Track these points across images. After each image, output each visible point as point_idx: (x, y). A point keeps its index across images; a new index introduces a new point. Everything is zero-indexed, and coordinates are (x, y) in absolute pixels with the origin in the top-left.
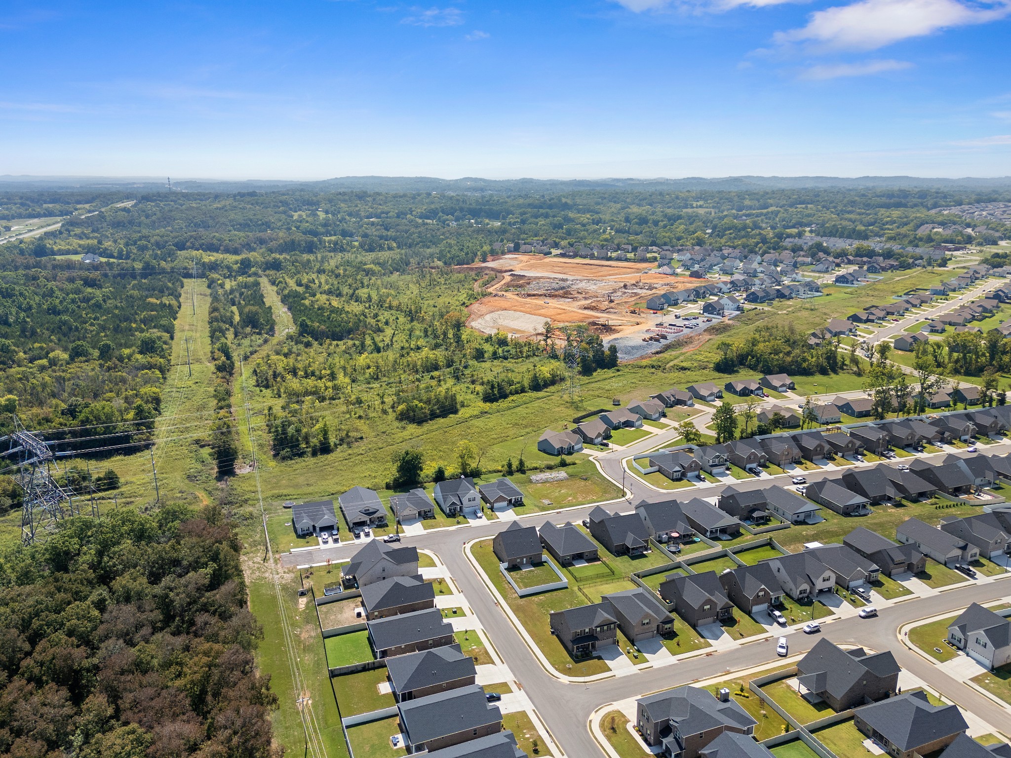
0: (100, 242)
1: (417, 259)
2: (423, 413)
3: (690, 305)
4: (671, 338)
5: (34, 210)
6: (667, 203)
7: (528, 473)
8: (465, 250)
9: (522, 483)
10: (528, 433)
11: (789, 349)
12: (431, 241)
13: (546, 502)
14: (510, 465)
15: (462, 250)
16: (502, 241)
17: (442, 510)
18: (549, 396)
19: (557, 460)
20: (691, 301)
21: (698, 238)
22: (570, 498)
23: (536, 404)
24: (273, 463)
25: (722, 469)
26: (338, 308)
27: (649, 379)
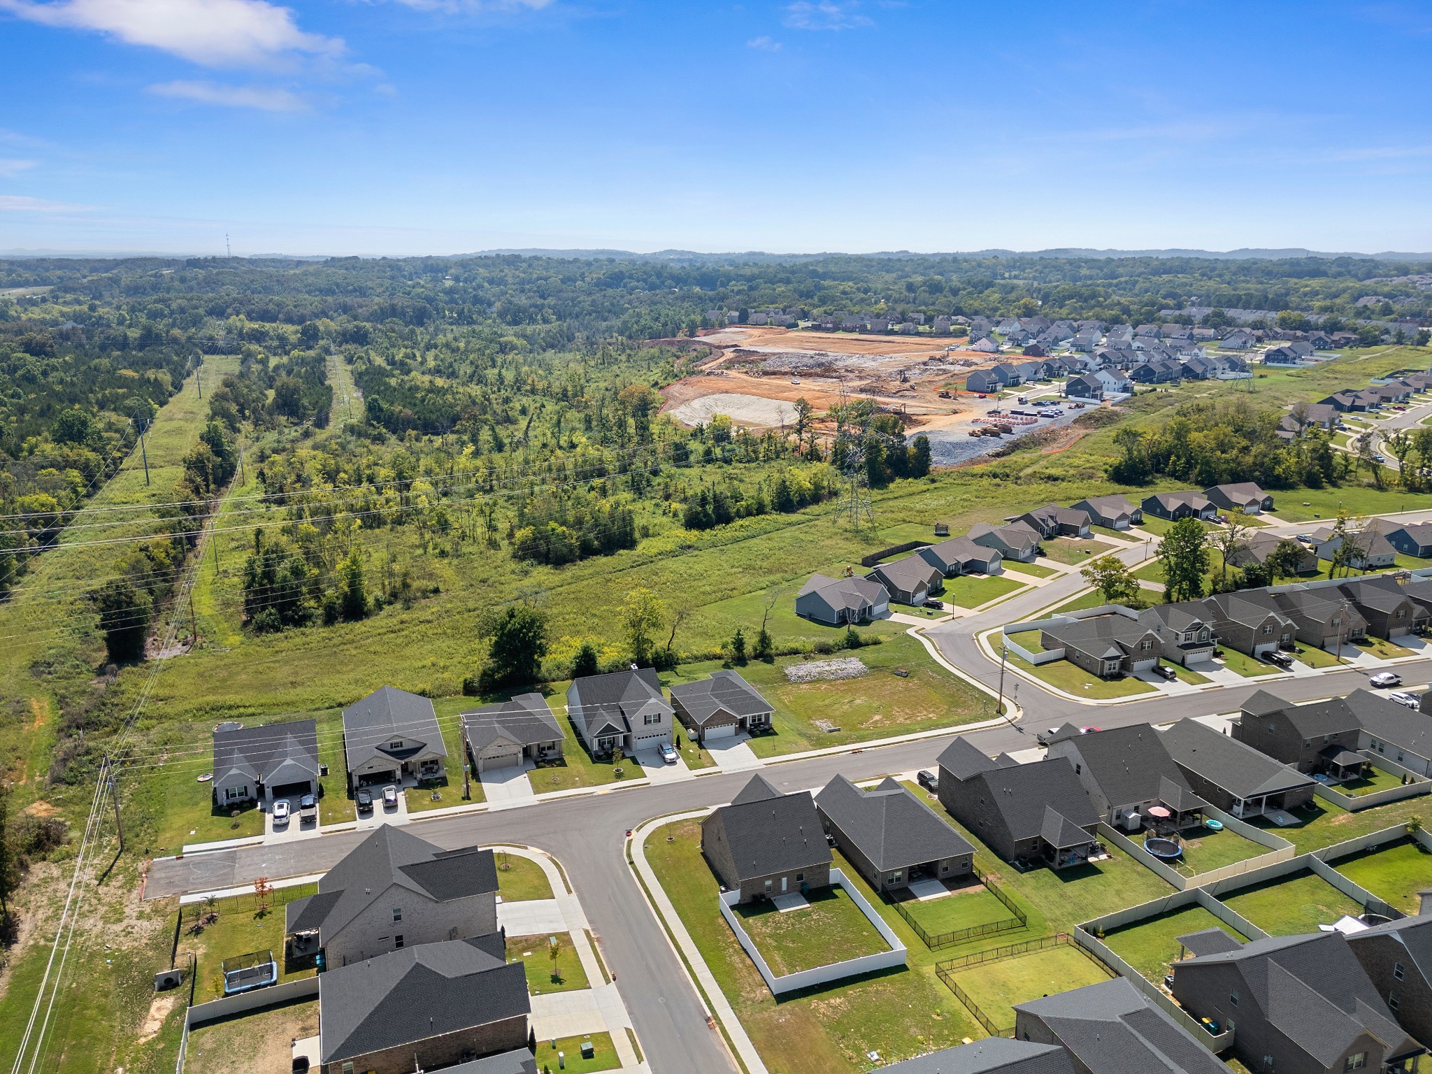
0: (93, 308)
1: (585, 333)
2: (565, 545)
3: (1038, 386)
4: (1019, 432)
5: (20, 276)
6: (966, 272)
7: (779, 661)
8: (662, 320)
9: (765, 682)
10: (774, 583)
11: (1245, 443)
12: (610, 311)
13: (824, 725)
14: (739, 644)
15: (657, 319)
16: (720, 308)
17: (583, 744)
18: (811, 520)
19: (839, 635)
20: (1039, 380)
21: (1025, 306)
22: (877, 717)
23: (788, 533)
24: (235, 639)
25: (1203, 655)
26: (443, 387)
27: (993, 494)
